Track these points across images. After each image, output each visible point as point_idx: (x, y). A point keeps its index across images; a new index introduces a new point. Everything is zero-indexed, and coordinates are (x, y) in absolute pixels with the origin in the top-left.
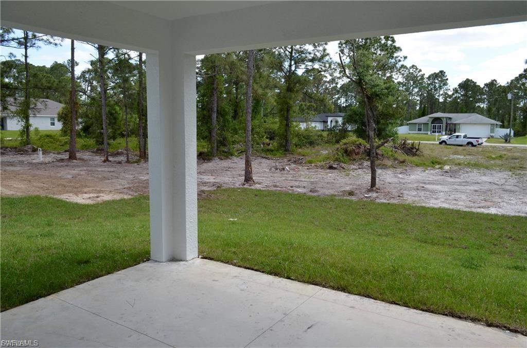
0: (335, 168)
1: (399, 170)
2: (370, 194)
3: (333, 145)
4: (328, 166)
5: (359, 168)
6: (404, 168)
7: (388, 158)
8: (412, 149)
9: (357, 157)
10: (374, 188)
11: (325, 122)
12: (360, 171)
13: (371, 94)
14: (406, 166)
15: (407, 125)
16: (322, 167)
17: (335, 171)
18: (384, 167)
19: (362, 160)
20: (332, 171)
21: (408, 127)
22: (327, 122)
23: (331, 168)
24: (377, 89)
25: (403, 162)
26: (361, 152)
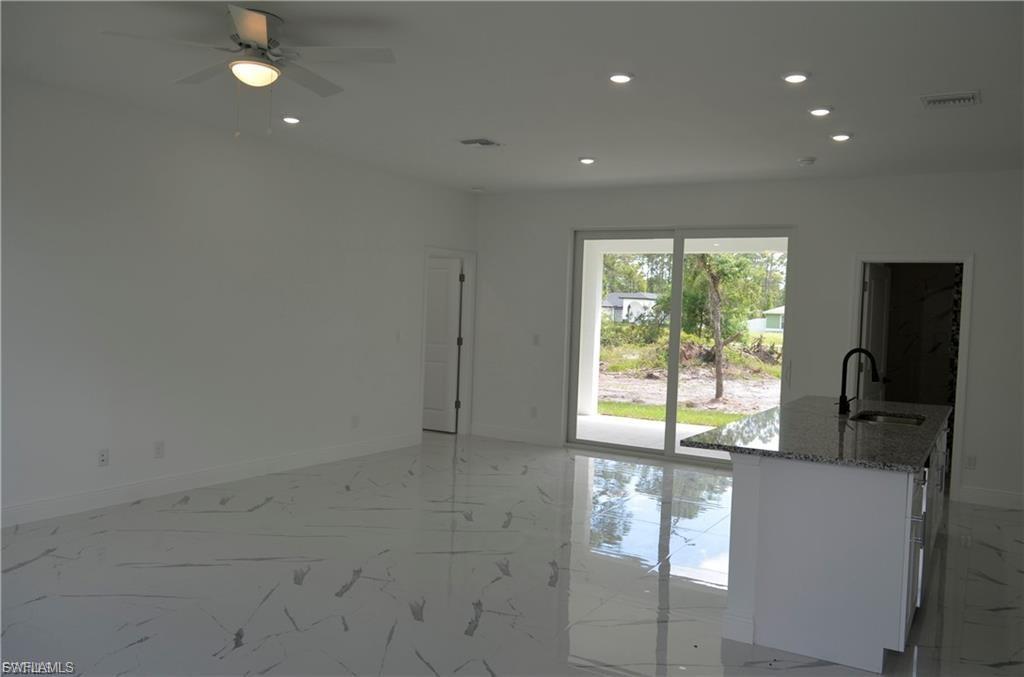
0: (657, 378)
1: (752, 382)
2: (715, 405)
3: (641, 346)
4: (645, 374)
5: (693, 378)
6: (760, 380)
7: (736, 365)
8: (772, 353)
9: (689, 363)
10: (721, 399)
11: (619, 308)
12: (694, 382)
13: (718, 273)
14: (762, 377)
15: (764, 316)
16: (637, 376)
17: (658, 381)
18: (732, 377)
19: (697, 368)
20: (652, 381)
21: (764, 320)
22: (621, 308)
23: (650, 376)
24: (726, 267)
25: (757, 372)
26: (693, 355)
